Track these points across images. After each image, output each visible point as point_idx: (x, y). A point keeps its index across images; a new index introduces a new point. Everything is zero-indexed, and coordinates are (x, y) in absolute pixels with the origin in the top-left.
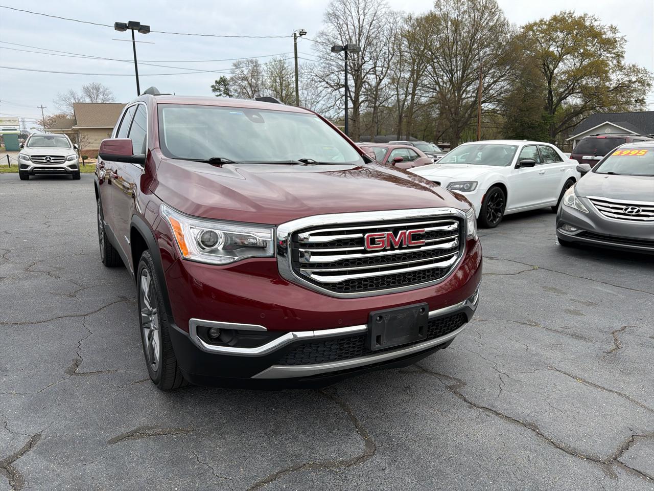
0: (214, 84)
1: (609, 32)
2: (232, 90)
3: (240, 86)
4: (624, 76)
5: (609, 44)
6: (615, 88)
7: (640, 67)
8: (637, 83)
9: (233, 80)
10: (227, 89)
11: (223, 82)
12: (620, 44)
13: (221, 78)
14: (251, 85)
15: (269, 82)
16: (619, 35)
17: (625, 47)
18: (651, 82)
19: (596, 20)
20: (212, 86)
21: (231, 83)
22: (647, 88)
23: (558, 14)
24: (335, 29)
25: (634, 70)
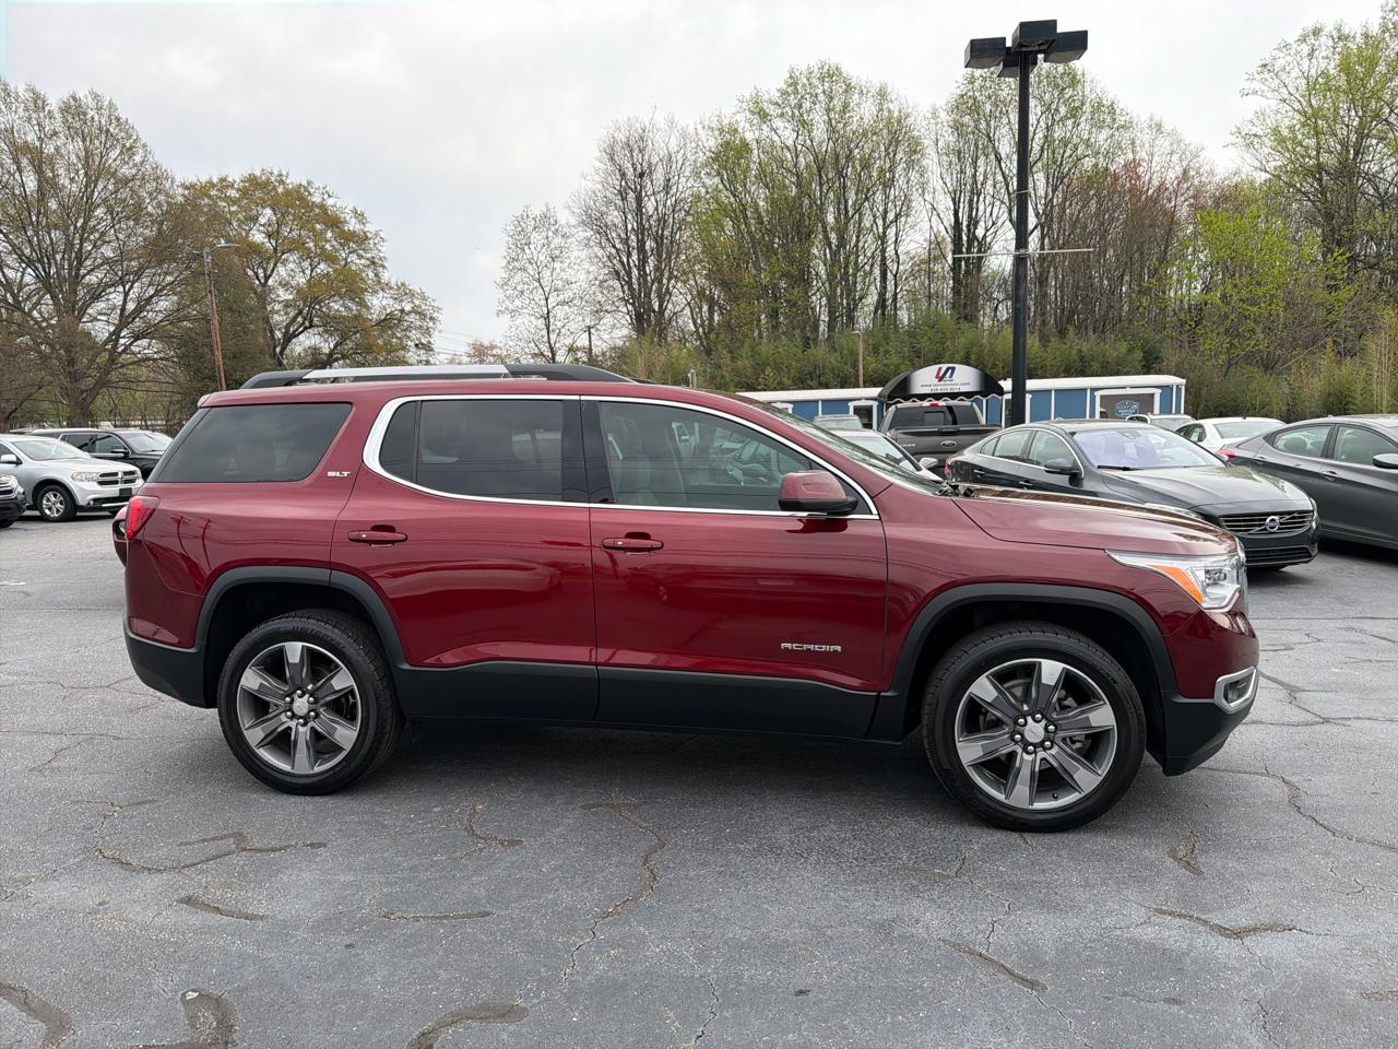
1: (353, 220)
4: (391, 302)
5: (360, 240)
6: (379, 323)
7: (415, 287)
8: (413, 315)
12: (375, 244)
16: (370, 228)
17: (383, 249)
18: (435, 315)
19: (329, 196)
22: (431, 324)
23: (258, 173)
25: (403, 292)
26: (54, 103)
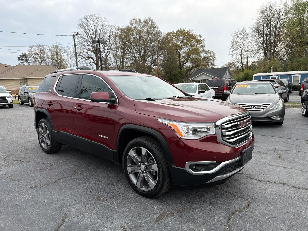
0: (19, 57)
1: (199, 37)
2: (29, 59)
3: (34, 58)
4: (206, 54)
5: (199, 41)
6: (203, 59)
7: (211, 51)
8: (210, 57)
9: (30, 55)
10: (27, 59)
11: (24, 55)
12: (203, 42)
13: (23, 54)
14: (40, 57)
15: (50, 56)
16: (202, 38)
17: (205, 43)
18: (215, 57)
19: (193, 32)
20: (18, 58)
21: (29, 56)
22: (214, 59)
23: (179, 29)
24: (84, 32)
25: (209, 52)
26: (142, 21)
